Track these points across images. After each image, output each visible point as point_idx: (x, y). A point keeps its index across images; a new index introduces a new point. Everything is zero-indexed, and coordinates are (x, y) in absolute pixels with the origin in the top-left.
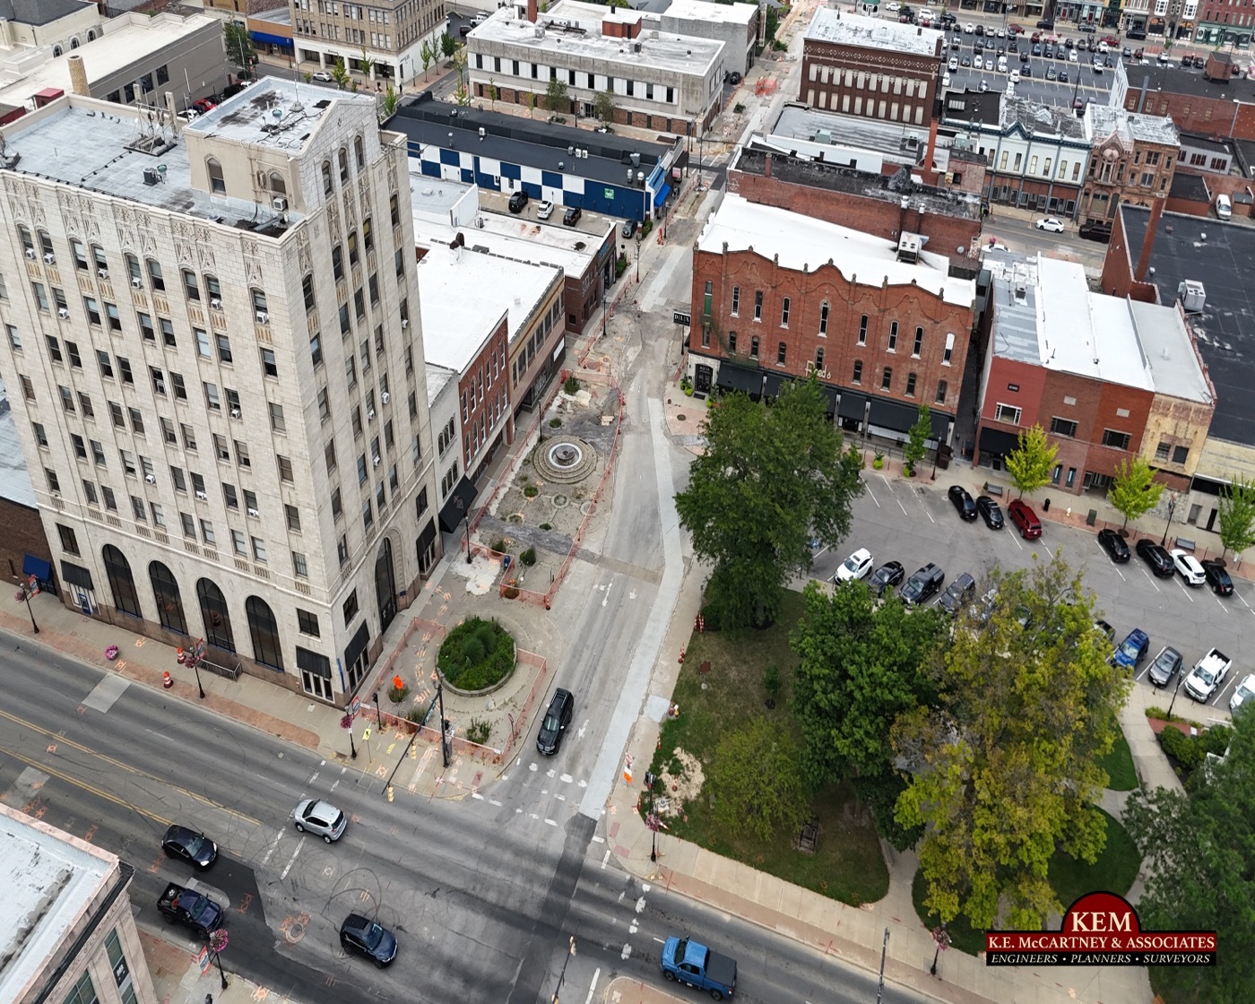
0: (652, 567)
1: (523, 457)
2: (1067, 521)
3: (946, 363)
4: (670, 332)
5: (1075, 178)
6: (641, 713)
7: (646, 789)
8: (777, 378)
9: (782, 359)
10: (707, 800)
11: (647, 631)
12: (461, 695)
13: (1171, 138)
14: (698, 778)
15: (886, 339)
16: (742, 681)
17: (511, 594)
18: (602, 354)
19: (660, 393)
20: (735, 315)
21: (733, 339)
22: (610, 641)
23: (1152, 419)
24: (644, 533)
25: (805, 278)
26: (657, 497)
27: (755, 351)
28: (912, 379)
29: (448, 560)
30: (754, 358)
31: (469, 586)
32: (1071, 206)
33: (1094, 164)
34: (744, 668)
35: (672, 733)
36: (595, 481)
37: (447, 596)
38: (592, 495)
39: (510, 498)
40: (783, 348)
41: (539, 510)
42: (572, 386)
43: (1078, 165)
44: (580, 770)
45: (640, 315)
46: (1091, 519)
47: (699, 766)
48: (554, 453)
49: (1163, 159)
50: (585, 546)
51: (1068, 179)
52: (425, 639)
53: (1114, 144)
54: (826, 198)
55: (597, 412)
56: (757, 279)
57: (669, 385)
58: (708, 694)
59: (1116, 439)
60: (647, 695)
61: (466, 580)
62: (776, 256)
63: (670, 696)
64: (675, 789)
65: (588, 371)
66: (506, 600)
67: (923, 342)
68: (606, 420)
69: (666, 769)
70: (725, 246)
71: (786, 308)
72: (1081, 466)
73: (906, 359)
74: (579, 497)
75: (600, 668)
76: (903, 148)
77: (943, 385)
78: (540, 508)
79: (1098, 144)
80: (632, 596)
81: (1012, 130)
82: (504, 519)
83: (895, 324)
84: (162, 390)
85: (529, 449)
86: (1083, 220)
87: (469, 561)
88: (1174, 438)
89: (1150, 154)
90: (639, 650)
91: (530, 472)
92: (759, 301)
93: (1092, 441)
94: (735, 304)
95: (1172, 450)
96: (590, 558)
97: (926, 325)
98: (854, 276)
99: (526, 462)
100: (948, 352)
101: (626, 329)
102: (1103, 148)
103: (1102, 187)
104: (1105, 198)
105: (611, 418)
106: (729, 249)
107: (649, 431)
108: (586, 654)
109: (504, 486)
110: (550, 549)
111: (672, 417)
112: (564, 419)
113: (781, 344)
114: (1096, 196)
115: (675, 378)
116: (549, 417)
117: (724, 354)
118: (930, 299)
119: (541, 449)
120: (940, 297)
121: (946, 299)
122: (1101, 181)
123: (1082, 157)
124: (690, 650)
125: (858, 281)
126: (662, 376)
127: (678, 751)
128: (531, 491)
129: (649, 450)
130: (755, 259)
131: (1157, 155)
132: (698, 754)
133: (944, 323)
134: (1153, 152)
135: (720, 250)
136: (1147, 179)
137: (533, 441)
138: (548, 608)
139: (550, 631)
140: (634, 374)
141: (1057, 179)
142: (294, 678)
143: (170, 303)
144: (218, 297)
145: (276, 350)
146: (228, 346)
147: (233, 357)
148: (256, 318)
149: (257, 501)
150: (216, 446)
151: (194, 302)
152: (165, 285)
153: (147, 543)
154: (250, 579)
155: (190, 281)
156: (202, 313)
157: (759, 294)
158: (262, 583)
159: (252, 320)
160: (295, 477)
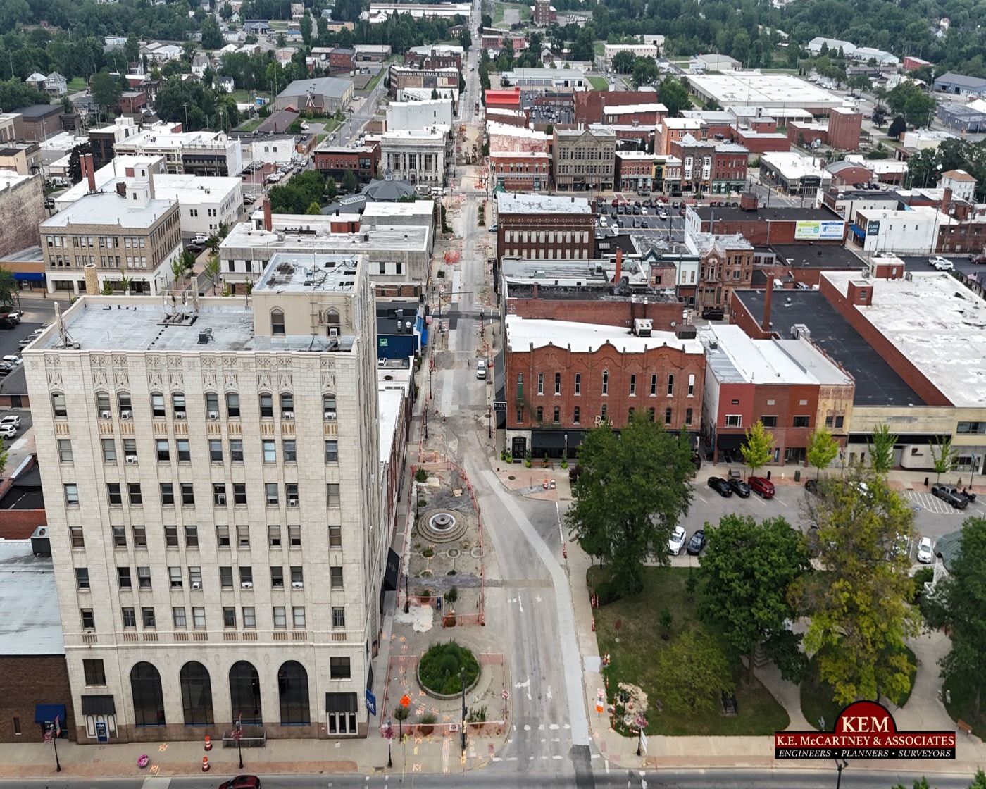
0: (542, 577)
1: (409, 533)
2: (784, 482)
3: (690, 396)
4: (472, 426)
5: (692, 281)
6: (583, 670)
7: (611, 715)
8: (576, 434)
9: (577, 419)
10: (655, 708)
11: (561, 617)
12: (450, 699)
13: (746, 246)
14: (643, 696)
15: (649, 388)
16: (640, 629)
17: (450, 623)
18: (432, 451)
19: (489, 467)
20: (540, 394)
21: (540, 412)
22: (538, 632)
23: (821, 402)
24: (526, 556)
25: (590, 356)
26: (522, 532)
27: (557, 418)
28: (669, 411)
29: (390, 615)
30: (556, 423)
31: (416, 628)
32: (692, 300)
33: (703, 269)
34: (637, 621)
35: (611, 675)
36: (471, 533)
37: (402, 639)
38: (474, 544)
39: (415, 562)
40: (577, 410)
41: (441, 563)
42: (421, 476)
43: (693, 272)
44: (560, 719)
45: (445, 419)
46: (797, 477)
47: (639, 689)
48: (434, 521)
49: (744, 260)
50: (488, 578)
51: (688, 282)
52: (402, 672)
53: (714, 255)
54: (578, 306)
55: (449, 489)
56: (556, 365)
57: (492, 460)
58: (622, 644)
59: (801, 422)
60: (582, 658)
61: (411, 624)
62: (569, 345)
63: (598, 653)
64: (631, 708)
65: (426, 463)
66: (449, 629)
67: (674, 385)
68: (458, 493)
69: (618, 698)
70: (531, 345)
71: (578, 381)
72: (782, 446)
73: (664, 399)
74: (466, 547)
75: (540, 651)
76: (593, 275)
77: (690, 411)
78: (441, 562)
79: (704, 256)
80: (539, 599)
81: (649, 255)
82: (418, 577)
83: (654, 377)
84: (223, 501)
85: (411, 526)
86: (701, 308)
87: (407, 611)
88: (835, 411)
89: (736, 257)
90: (561, 632)
91: (421, 540)
92: (558, 381)
93: (788, 426)
94: (541, 386)
95: (834, 420)
96: (495, 584)
97: (675, 372)
98: (624, 349)
99: (413, 535)
100: (691, 387)
101: (440, 430)
102: (708, 258)
103: (710, 284)
104: (713, 291)
105: (460, 491)
106: (535, 347)
107: (493, 492)
108: (526, 646)
109: (405, 555)
110: (464, 586)
111: (505, 480)
112: (427, 499)
113: (576, 408)
114: (707, 291)
115: (494, 454)
116: (414, 502)
117: (536, 425)
118: (676, 353)
119: (421, 523)
120: (683, 351)
121: (687, 351)
122: (710, 280)
123: (695, 266)
124: (596, 621)
125: (627, 351)
126: (483, 455)
127: (620, 685)
128: (428, 553)
129: (499, 504)
130: (554, 351)
131: (740, 257)
132: (635, 682)
133: (687, 368)
134: (737, 256)
135: (528, 349)
136: (737, 274)
137: (411, 519)
138: (483, 625)
139: (492, 639)
140: (462, 458)
141: (681, 283)
142: (320, 725)
143: (243, 425)
144: (291, 409)
145: (340, 439)
146: (294, 447)
147: (298, 455)
148: (325, 418)
149: (304, 573)
150: (269, 536)
151: (267, 419)
152: (241, 411)
153: (184, 647)
154: (287, 646)
155: (266, 403)
156: (273, 426)
157: (558, 375)
158: (299, 646)
159: (321, 421)
160: (344, 541)
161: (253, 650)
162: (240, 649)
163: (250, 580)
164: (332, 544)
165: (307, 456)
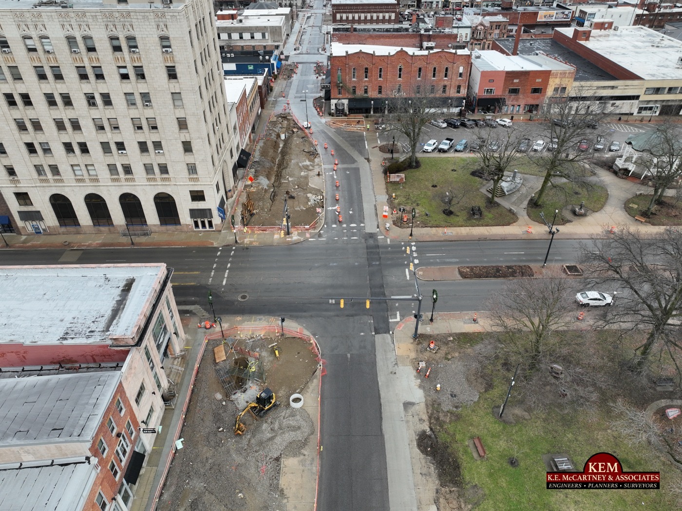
2: (522, 121)
3: (460, 78)
8: (379, 100)
9: (380, 92)
15: (431, 75)
20: (354, 79)
21: (354, 89)
23: (551, 80)
25: (389, 57)
27: (366, 92)
28: (445, 87)
30: (365, 95)
33: (473, 32)
40: (381, 88)
43: (467, 34)
46: (531, 119)
49: (502, 27)
53: (481, 25)
56: (365, 63)
59: (536, 91)
62: (374, 52)
67: (449, 73)
71: (380, 72)
72: (523, 104)
73: (441, 80)
77: (459, 87)
79: (474, 26)
83: (435, 68)
84: (94, 104)
92: (366, 72)
93: (527, 93)
94: (354, 75)
95: (560, 89)
97: (449, 65)
100: (461, 74)
102: (477, 26)
106: (349, 53)
113: (379, 87)
117: (351, 96)
120: (455, 53)
121: (458, 53)
125: (416, 54)
130: (362, 55)
131: (499, 25)
133: (458, 63)
134: (497, 24)
135: (344, 54)
136: (497, 34)
142: (187, 225)
143: (100, 57)
144: (136, 47)
145: (177, 65)
146: (143, 70)
147: (146, 76)
148: (163, 52)
149: (163, 145)
150: (134, 125)
151: (118, 54)
152: (96, 48)
153: (83, 186)
154: (157, 185)
155: (116, 43)
156: (124, 58)
157: (366, 69)
158: (166, 185)
159: (160, 53)
160: (189, 126)
161: (134, 187)
162: (124, 187)
163: (124, 149)
164: (181, 128)
165: (153, 76)
